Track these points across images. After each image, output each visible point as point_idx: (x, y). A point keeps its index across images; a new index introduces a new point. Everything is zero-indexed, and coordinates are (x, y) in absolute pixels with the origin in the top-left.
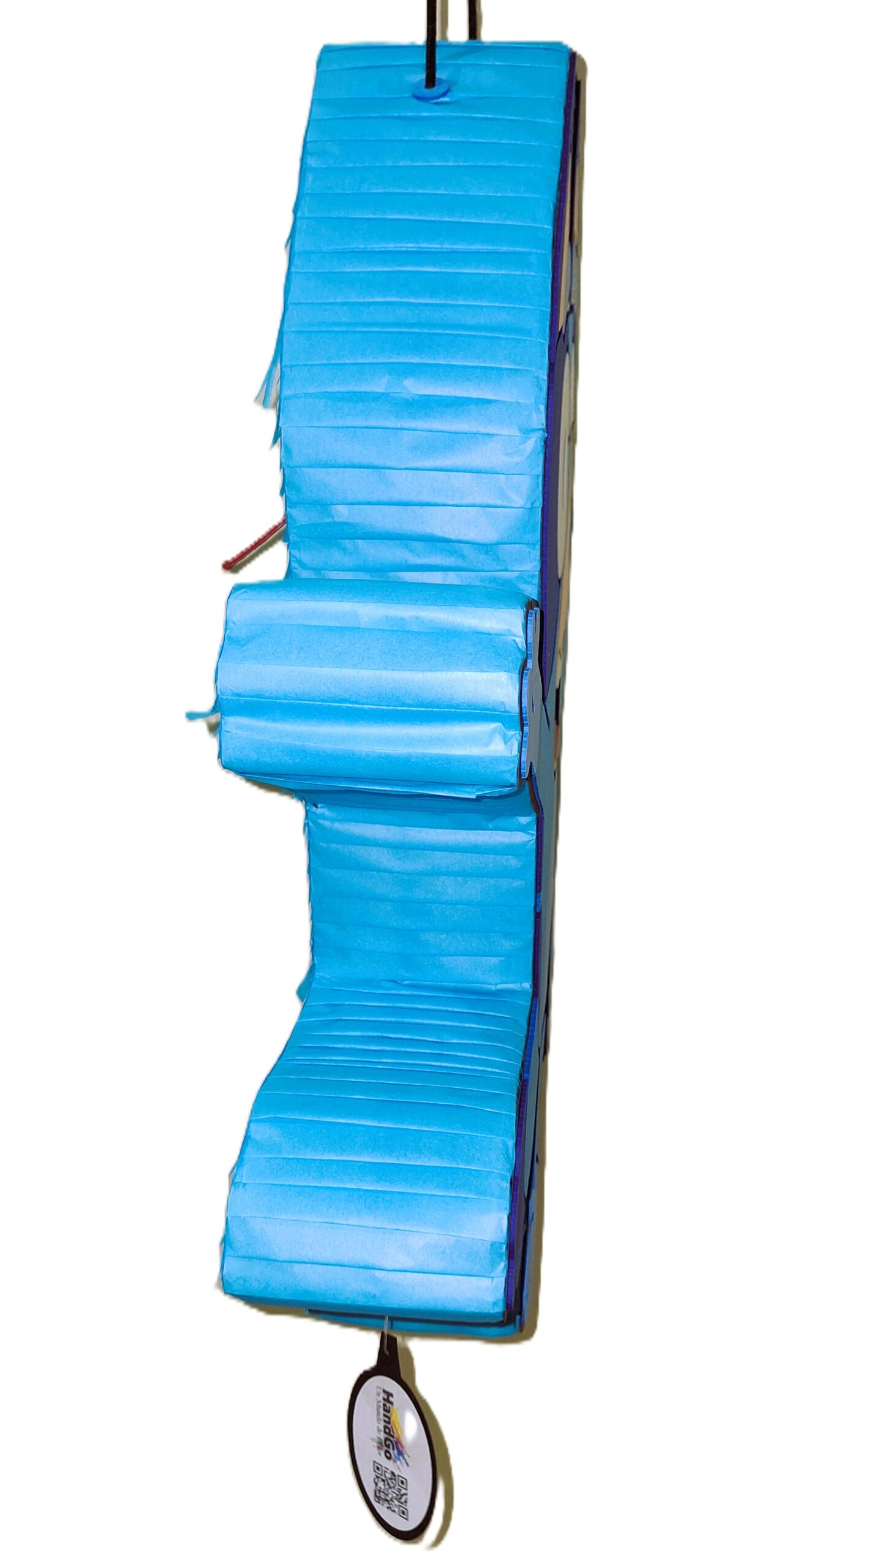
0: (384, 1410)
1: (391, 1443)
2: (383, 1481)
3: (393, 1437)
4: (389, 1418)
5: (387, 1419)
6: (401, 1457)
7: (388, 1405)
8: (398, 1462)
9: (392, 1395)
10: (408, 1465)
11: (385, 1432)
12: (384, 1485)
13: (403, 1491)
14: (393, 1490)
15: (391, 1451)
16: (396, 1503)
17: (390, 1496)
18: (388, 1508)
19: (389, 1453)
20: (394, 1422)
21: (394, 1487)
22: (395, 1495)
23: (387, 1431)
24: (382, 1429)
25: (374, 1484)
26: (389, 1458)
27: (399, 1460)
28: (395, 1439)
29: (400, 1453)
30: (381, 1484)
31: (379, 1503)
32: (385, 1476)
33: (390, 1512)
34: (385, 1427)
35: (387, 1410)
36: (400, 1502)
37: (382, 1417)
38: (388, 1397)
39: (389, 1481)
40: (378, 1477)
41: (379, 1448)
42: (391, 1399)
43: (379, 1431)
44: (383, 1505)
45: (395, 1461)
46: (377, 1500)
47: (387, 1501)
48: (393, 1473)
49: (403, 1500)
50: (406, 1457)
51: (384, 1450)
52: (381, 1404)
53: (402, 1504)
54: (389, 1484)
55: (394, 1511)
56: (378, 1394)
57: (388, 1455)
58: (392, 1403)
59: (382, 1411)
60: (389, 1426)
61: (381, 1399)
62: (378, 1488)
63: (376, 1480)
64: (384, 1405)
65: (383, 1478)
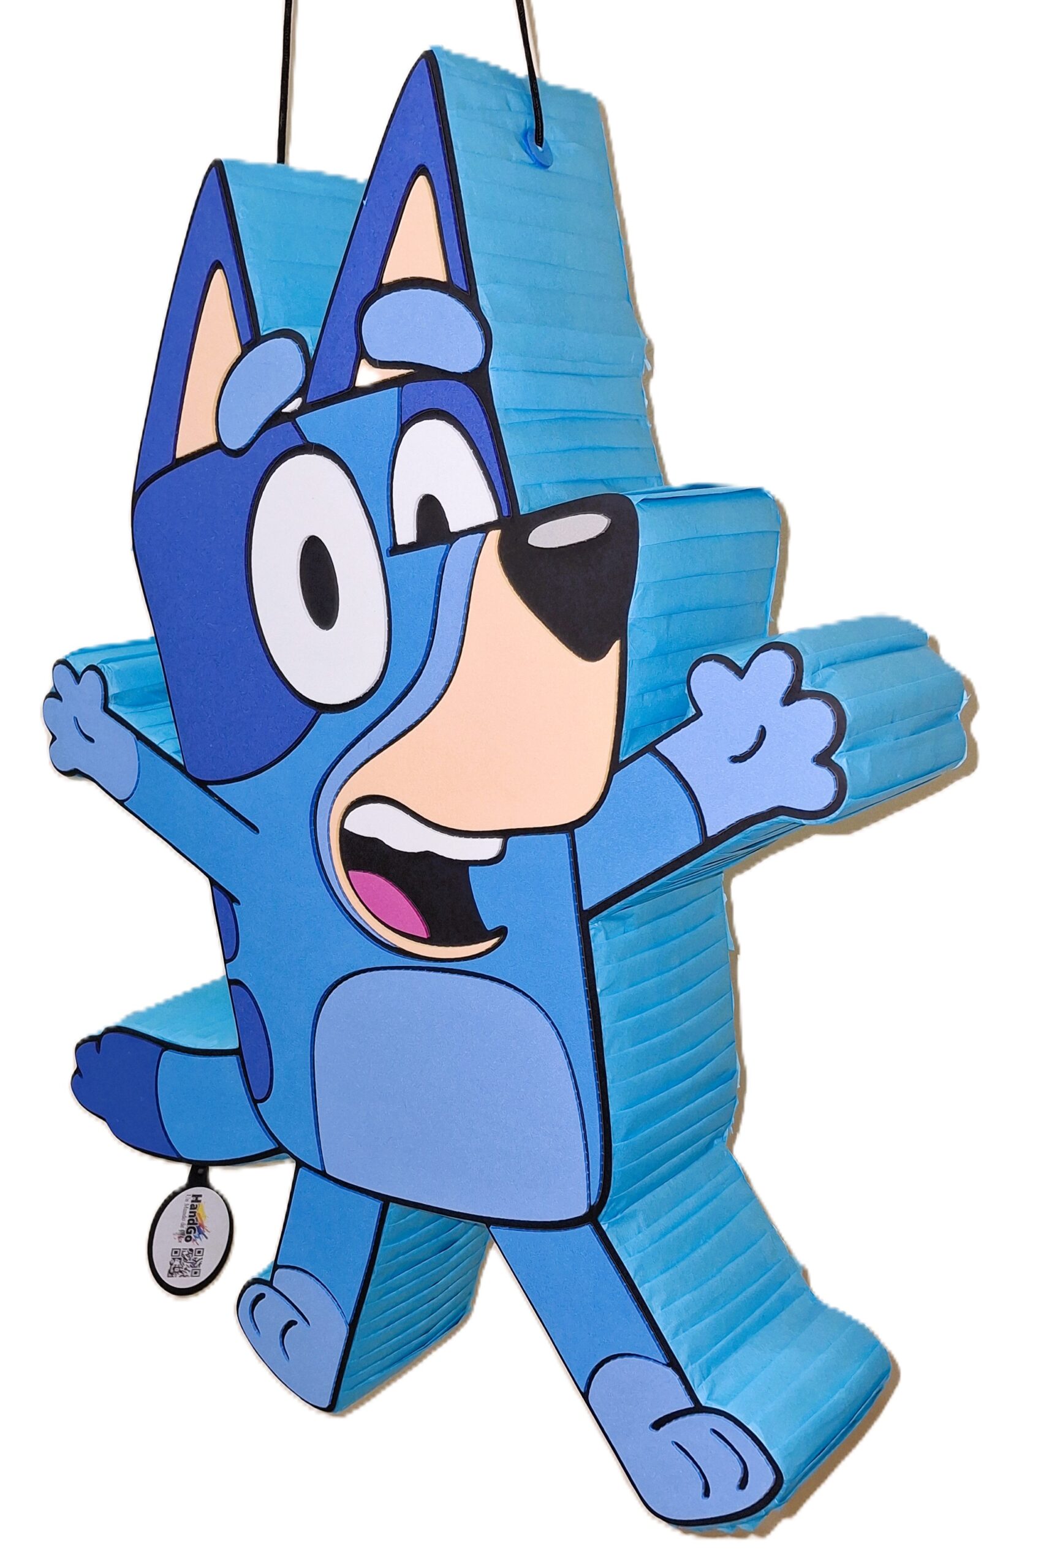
0: (191, 1209)
1: (194, 1228)
2: (180, 1259)
3: (196, 1224)
4: (195, 1212)
5: (193, 1214)
6: (201, 1236)
7: (195, 1204)
8: (198, 1240)
9: (201, 1196)
10: (206, 1238)
11: (189, 1224)
12: (180, 1262)
13: (200, 1257)
14: (189, 1261)
15: (192, 1235)
16: (190, 1269)
17: (185, 1267)
18: (180, 1276)
19: (191, 1237)
20: (199, 1214)
21: (190, 1260)
22: (189, 1264)
23: (191, 1222)
24: (186, 1222)
25: (169, 1265)
26: (187, 1241)
27: (199, 1237)
28: (198, 1225)
29: (200, 1232)
30: (177, 1263)
31: (172, 1277)
32: (182, 1254)
33: (182, 1278)
34: (189, 1220)
35: (192, 1207)
36: (195, 1267)
37: (188, 1214)
38: (197, 1199)
39: (186, 1257)
40: (174, 1259)
41: (179, 1237)
42: (199, 1199)
43: (182, 1226)
44: (176, 1276)
45: (194, 1240)
46: (170, 1275)
47: (181, 1272)
48: (191, 1250)
49: (196, 1265)
50: (206, 1233)
51: (185, 1237)
52: (189, 1206)
53: (196, 1267)
54: (185, 1258)
55: (187, 1276)
56: (187, 1200)
57: (188, 1239)
58: (200, 1201)
59: (188, 1210)
60: (194, 1218)
61: (190, 1200)
62: (173, 1266)
63: (172, 1262)
64: (191, 1205)
65: (180, 1257)
